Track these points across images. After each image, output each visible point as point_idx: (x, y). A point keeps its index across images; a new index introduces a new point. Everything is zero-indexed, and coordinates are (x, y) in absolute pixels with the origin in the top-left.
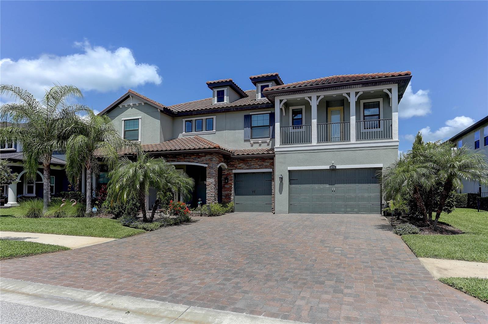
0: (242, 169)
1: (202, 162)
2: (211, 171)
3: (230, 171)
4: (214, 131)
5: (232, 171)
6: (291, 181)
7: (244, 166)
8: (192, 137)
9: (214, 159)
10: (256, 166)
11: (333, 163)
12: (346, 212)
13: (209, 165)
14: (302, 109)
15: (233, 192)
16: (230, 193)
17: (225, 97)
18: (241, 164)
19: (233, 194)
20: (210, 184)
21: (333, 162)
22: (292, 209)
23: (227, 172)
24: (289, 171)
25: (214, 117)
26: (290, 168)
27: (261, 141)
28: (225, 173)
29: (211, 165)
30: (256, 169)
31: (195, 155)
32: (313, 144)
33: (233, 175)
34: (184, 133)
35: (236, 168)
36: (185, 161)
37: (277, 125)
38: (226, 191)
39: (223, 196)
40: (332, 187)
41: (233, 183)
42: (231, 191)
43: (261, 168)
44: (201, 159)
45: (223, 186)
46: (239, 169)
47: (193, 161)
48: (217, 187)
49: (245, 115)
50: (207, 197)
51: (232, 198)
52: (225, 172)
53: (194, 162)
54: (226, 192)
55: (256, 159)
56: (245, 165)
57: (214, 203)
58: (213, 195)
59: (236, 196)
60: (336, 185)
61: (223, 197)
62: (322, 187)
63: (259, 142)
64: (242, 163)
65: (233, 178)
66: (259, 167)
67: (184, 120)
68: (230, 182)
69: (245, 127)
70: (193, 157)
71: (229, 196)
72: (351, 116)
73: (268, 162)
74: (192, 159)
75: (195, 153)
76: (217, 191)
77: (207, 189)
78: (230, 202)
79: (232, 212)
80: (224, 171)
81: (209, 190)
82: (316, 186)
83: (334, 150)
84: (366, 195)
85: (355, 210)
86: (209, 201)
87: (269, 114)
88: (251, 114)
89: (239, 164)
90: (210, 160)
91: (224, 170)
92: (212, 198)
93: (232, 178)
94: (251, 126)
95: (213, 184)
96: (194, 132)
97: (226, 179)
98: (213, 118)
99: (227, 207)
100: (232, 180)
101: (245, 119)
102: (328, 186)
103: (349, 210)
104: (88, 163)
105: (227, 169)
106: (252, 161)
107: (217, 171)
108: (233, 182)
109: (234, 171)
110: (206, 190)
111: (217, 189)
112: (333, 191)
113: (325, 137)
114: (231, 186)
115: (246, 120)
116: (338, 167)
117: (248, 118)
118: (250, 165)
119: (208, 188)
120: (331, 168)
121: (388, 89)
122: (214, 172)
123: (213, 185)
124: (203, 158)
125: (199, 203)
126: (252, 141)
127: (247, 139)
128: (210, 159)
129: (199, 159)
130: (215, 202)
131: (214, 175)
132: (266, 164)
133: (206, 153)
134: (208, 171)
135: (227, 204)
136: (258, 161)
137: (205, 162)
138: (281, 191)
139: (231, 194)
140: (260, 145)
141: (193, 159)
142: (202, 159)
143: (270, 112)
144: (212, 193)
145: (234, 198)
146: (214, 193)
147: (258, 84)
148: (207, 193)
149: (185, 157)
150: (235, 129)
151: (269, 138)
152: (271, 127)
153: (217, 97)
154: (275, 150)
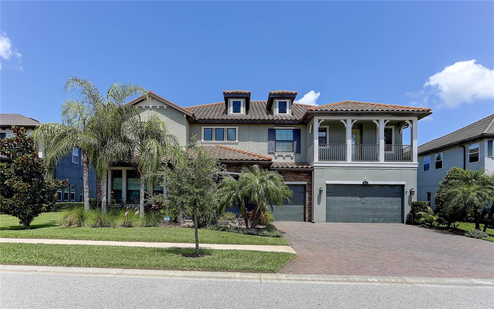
4: (236, 141)
6: (329, 194)
8: (213, 145)
10: (292, 179)
11: (365, 180)
12: (373, 222)
14: (326, 128)
17: (241, 108)
21: (365, 178)
22: (329, 219)
24: (327, 185)
25: (237, 128)
26: (328, 182)
27: (285, 155)
30: (291, 181)
32: (348, 162)
34: (203, 140)
37: (316, 142)
40: (363, 199)
43: (297, 181)
47: (240, 171)
49: (269, 129)
55: (291, 172)
60: (366, 198)
62: (353, 200)
63: (284, 155)
66: (293, 180)
67: (203, 128)
69: (269, 139)
70: (240, 167)
72: (381, 140)
73: (303, 175)
75: (243, 164)
82: (349, 199)
83: (366, 168)
84: (390, 207)
85: (381, 220)
87: (292, 130)
88: (275, 128)
94: (275, 139)
96: (214, 141)
98: (235, 129)
101: (270, 132)
102: (358, 199)
103: (376, 219)
106: (287, 173)
112: (363, 203)
113: (359, 156)
115: (270, 134)
116: (370, 183)
117: (272, 133)
120: (364, 183)
121: (409, 120)
126: (276, 154)
127: (271, 151)
132: (301, 177)
136: (293, 174)
138: (319, 203)
140: (284, 158)
143: (294, 128)
147: (276, 100)
149: (232, 167)
150: (258, 141)
151: (293, 152)
152: (295, 143)
153: (233, 107)
154: (315, 165)
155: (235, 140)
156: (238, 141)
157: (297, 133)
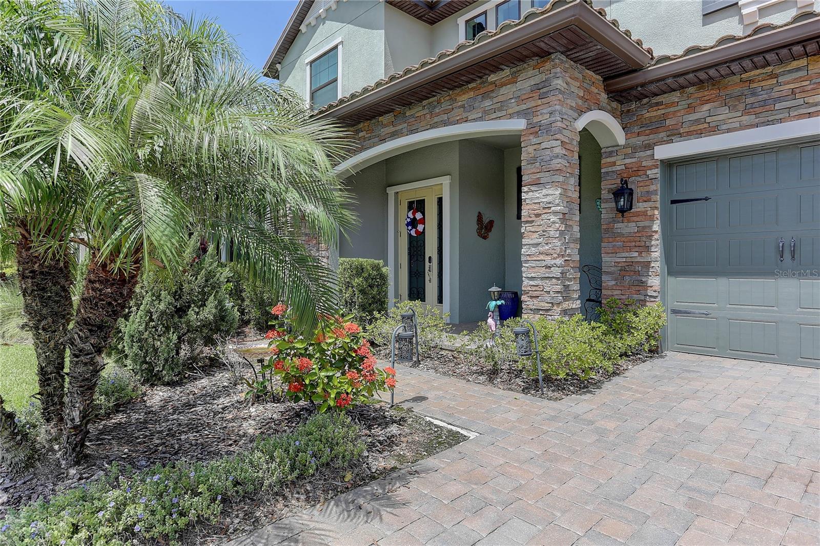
0: (714, 130)
1: (498, 112)
2: (544, 145)
3: (642, 154)
5: (649, 153)
7: (724, 113)
9: (559, 83)
13: (535, 120)
15: (657, 253)
16: (639, 259)
18: (706, 107)
19: (658, 264)
20: (538, 215)
23: (628, 161)
28: (614, 169)
29: (543, 118)
33: (655, 173)
35: (674, 135)
36: (433, 126)
38: (625, 248)
39: (607, 273)
41: (656, 212)
42: (648, 249)
44: (495, 100)
45: (604, 227)
46: (689, 135)
47: (465, 115)
48: (576, 229)
50: (526, 282)
51: (654, 282)
52: (614, 164)
53: (466, 122)
54: (622, 257)
56: (732, 108)
57: (557, 309)
58: (556, 272)
59: (672, 280)
61: (604, 278)
64: (708, 101)
65: (656, 187)
67: (461, 21)
68: (639, 207)
70: (464, 99)
71: (638, 273)
76: (574, 252)
77: (524, 241)
78: (643, 303)
79: (654, 352)
80: (609, 160)
81: (537, 245)
86: (535, 301)
89: (691, 108)
90: (536, 95)
91: (610, 154)
92: (548, 285)
93: (653, 188)
95: (555, 213)
97: (623, 192)
99: (629, 329)
100: (654, 197)
105: (625, 147)
107: (577, 149)
108: (658, 205)
109: (664, 152)
110: (520, 246)
111: (575, 241)
114: (647, 223)
119: (528, 237)
122: (559, 150)
123: (553, 218)
124: (503, 90)
125: (492, 304)
128: (537, 88)
129: (489, 103)
130: (565, 305)
131: (557, 163)
134: (532, 150)
135: (630, 316)
137: (517, 109)
139: (647, 265)
141: (463, 106)
142: (503, 97)
144: (549, 261)
145: (663, 283)
146: (559, 261)
148: (523, 258)
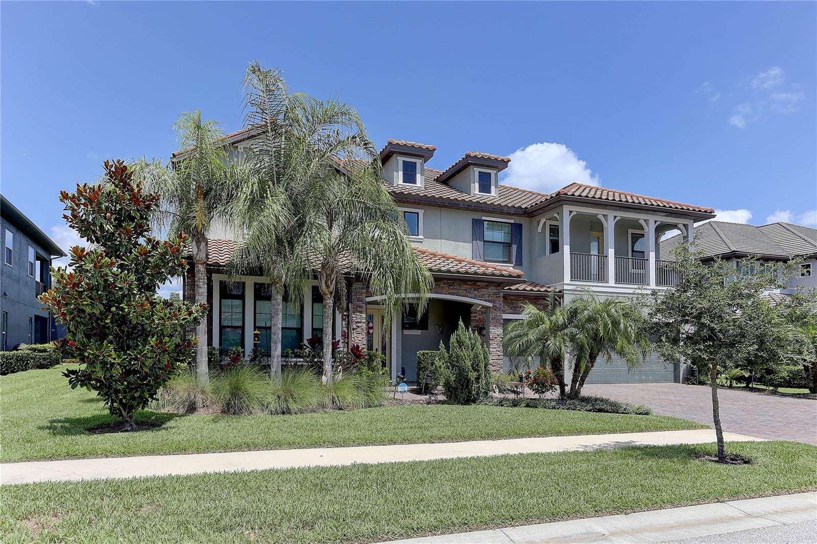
1: (481, 297)
2: (498, 314)
4: (420, 237)
9: (501, 294)
13: (495, 304)
17: (418, 176)
20: (495, 338)
25: (421, 212)
29: (498, 305)
31: (469, 285)
32: (610, 285)
37: (566, 249)
44: (479, 292)
49: (473, 219)
53: (467, 296)
58: (501, 357)
69: (474, 238)
70: (465, 287)
74: (464, 290)
75: (471, 281)
81: (495, 348)
86: (495, 367)
87: (509, 224)
88: (484, 218)
90: (495, 296)
92: (499, 362)
94: (484, 239)
101: (474, 225)
104: (331, 284)
106: (518, 301)
115: (475, 228)
117: (478, 225)
118: (515, 307)
119: (492, 345)
123: (501, 339)
124: (483, 290)
128: (495, 293)
129: (476, 292)
131: (502, 321)
133: (488, 282)
134: (493, 314)
137: (488, 299)
141: (466, 290)
142: (482, 293)
143: (512, 221)
144: (499, 353)
146: (502, 354)
147: (475, 168)
149: (451, 285)
150: (456, 239)
151: (512, 264)
152: (514, 247)
153: (403, 173)
154: (566, 287)
155: (418, 235)
156: (422, 237)
157: (517, 229)
